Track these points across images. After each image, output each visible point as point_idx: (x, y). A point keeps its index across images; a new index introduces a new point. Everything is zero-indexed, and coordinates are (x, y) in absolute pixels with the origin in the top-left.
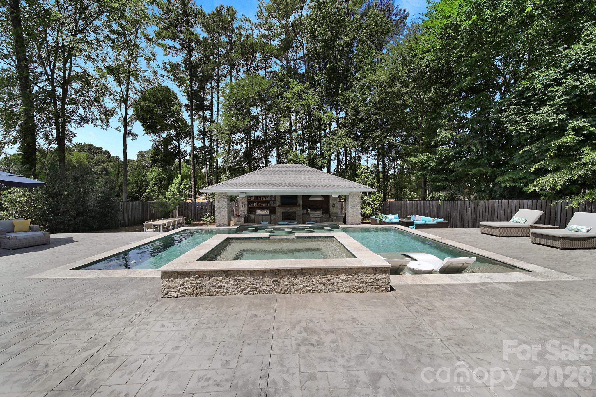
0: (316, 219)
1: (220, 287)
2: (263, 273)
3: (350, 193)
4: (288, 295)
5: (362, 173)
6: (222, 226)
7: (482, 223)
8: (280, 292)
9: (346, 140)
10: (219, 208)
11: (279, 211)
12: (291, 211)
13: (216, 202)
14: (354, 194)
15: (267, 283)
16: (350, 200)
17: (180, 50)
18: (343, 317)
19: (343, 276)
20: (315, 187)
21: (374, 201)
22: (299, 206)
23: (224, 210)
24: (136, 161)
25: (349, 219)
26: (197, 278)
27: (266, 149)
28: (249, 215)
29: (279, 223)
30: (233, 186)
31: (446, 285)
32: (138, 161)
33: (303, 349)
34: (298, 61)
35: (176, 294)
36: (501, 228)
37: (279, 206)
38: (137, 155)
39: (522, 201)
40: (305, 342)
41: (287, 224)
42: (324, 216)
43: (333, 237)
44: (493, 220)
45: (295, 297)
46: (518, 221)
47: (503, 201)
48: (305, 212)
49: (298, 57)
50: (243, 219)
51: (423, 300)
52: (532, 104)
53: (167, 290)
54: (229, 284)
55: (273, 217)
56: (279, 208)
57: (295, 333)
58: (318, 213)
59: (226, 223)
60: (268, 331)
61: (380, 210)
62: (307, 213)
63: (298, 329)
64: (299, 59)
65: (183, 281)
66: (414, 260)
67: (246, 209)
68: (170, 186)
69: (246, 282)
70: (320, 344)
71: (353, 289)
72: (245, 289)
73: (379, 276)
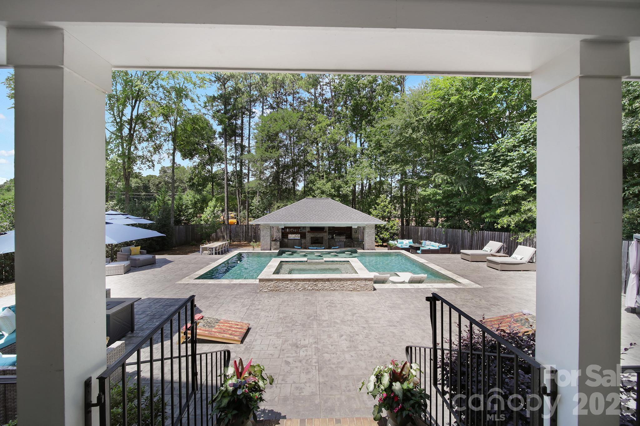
0: (341, 243)
1: (288, 287)
2: (309, 280)
3: (366, 225)
4: (321, 292)
5: (382, 202)
6: (265, 250)
7: (462, 251)
8: (317, 290)
9: (367, 170)
10: (263, 236)
11: (309, 236)
12: (318, 236)
13: (261, 231)
14: (369, 226)
15: (311, 286)
16: (367, 230)
17: (215, 81)
18: (347, 299)
19: (349, 282)
20: (339, 220)
21: (392, 227)
22: (326, 232)
23: (267, 238)
24: (159, 177)
25: (366, 246)
26: (276, 282)
27: (294, 172)
28: (283, 240)
29: (310, 248)
30: (274, 219)
31: (405, 289)
32: (160, 177)
33: (329, 308)
34: (325, 87)
35: (266, 290)
36: (472, 255)
37: (308, 232)
38: (160, 171)
39: (501, 233)
40: (329, 306)
41: (316, 249)
42: (347, 240)
43: (349, 261)
44: (471, 248)
45: (325, 292)
46: (487, 250)
47: (490, 232)
48: (331, 237)
49: (324, 83)
50: (279, 243)
51: (387, 294)
52: (501, 162)
53: (261, 288)
54: (292, 286)
55: (303, 241)
56: (309, 234)
57: (326, 303)
58: (343, 238)
59: (269, 248)
60: (314, 303)
61: (397, 235)
62: (333, 238)
63: (327, 302)
64: (326, 85)
65: (269, 284)
66: (399, 276)
67: (280, 234)
68: (205, 209)
69: (300, 285)
70: (336, 306)
71: (354, 289)
72: (300, 288)
73: (368, 283)
